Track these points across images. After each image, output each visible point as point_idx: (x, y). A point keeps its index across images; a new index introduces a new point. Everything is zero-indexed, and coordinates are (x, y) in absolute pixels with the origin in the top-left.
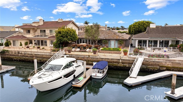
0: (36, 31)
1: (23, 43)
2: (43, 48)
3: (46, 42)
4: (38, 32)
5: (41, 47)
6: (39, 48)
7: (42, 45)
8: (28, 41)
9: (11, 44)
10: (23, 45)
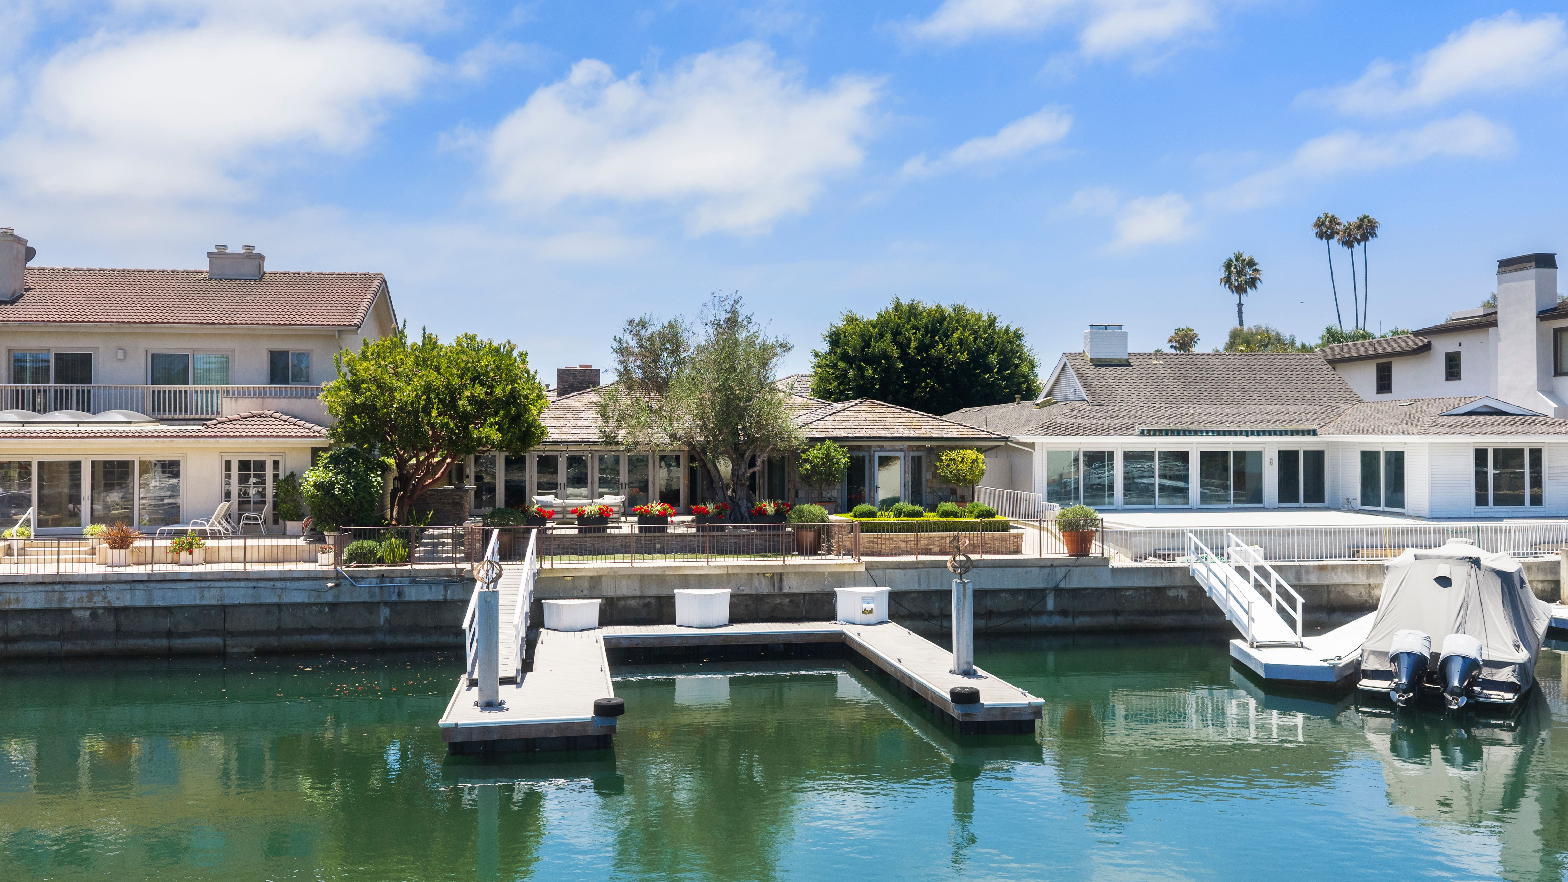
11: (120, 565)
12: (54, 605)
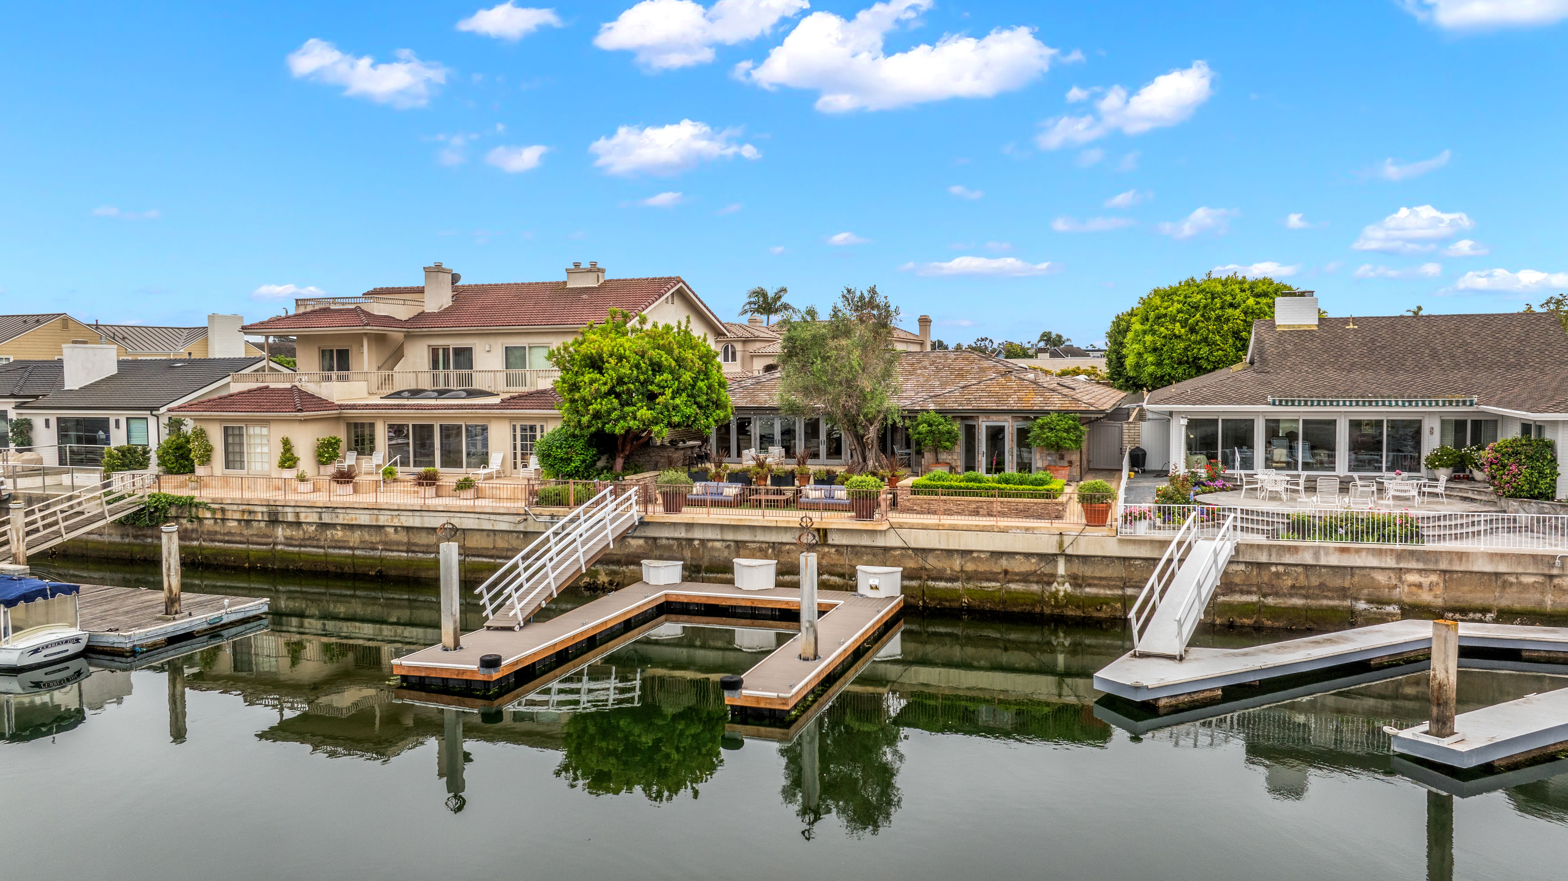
0: (397, 355)
1: (305, 442)
2: (465, 485)
3: (480, 436)
4: (416, 366)
5: (450, 477)
6: (428, 480)
7: (451, 459)
8: (341, 434)
9: (206, 458)
10: (306, 463)
11: (427, 497)
12: (374, 523)
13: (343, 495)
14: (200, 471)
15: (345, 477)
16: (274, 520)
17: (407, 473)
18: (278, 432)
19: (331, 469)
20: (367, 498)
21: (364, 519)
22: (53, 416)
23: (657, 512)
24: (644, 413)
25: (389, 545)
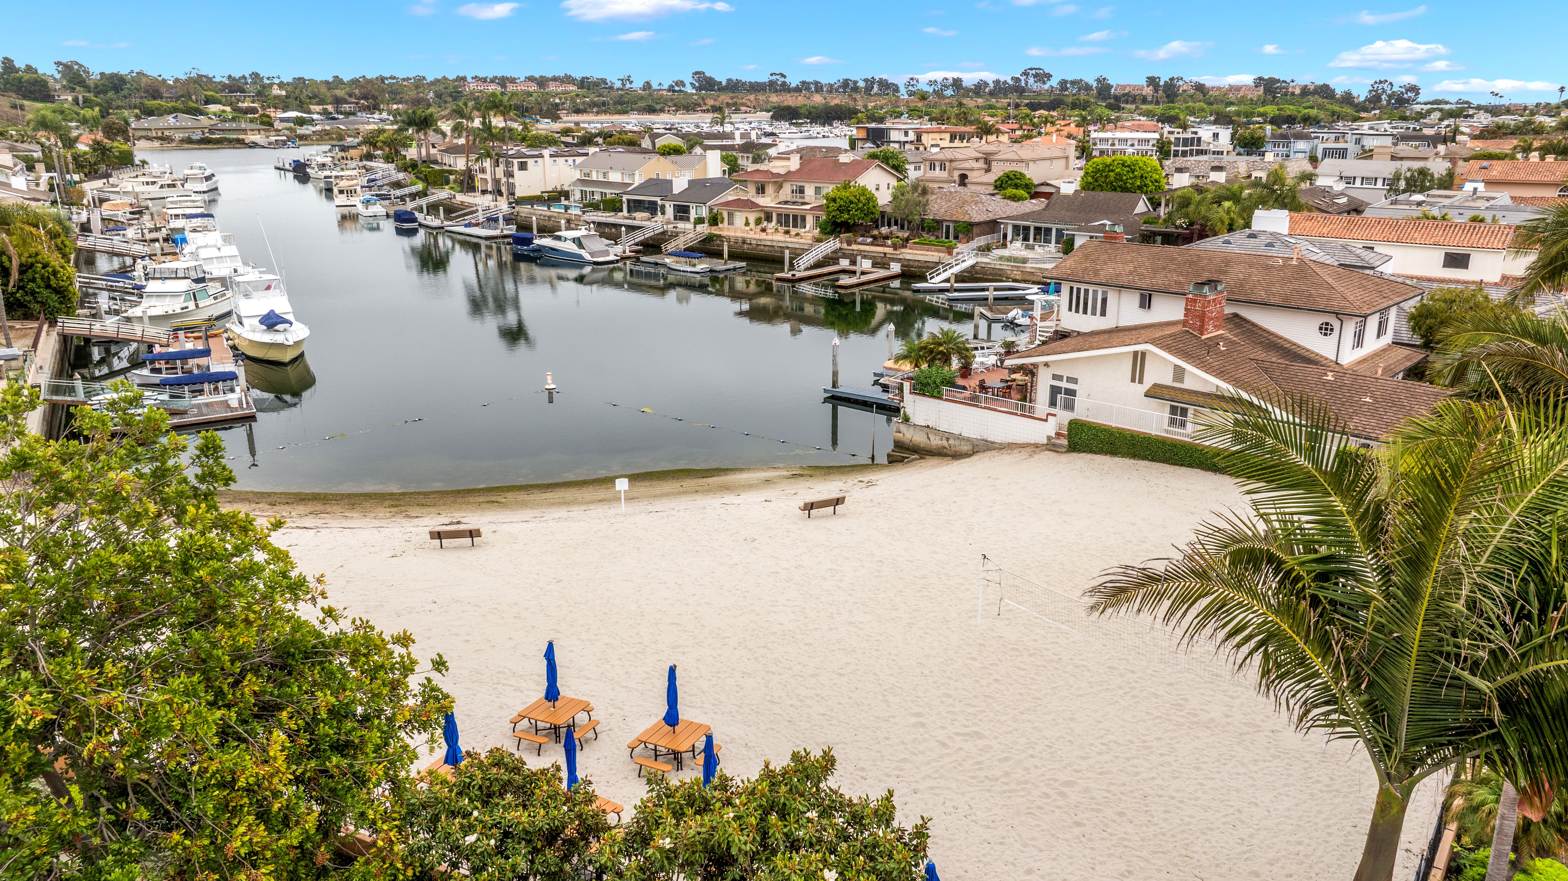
0: (780, 186)
1: (752, 218)
2: (797, 235)
3: (804, 219)
4: (786, 192)
5: (794, 231)
6: (787, 232)
7: (795, 226)
8: (763, 216)
9: (722, 222)
10: (752, 225)
11: (787, 238)
12: (771, 244)
13: (763, 236)
14: (720, 225)
15: (763, 230)
16: (744, 242)
17: (782, 229)
18: (744, 215)
19: (759, 227)
20: (770, 237)
21: (769, 243)
22: (672, 203)
23: (845, 246)
24: (846, 216)
25: (776, 251)
